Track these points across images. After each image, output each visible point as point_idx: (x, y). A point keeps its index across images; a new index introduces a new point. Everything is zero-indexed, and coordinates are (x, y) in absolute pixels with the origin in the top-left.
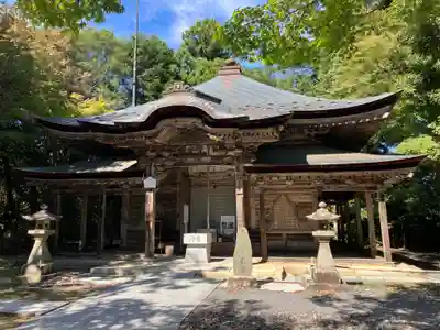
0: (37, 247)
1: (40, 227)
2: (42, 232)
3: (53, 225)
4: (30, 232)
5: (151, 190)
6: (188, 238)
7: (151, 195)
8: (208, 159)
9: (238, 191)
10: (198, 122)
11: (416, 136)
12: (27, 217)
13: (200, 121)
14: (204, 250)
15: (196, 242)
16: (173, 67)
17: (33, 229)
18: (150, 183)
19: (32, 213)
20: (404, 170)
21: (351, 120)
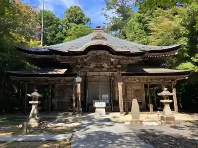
0: (34, 110)
1: (35, 100)
2: (37, 102)
3: (40, 99)
4: (30, 102)
5: (79, 83)
6: (97, 104)
7: (79, 85)
8: (106, 69)
9: (119, 83)
10: (107, 53)
11: (185, 62)
12: (29, 95)
13: (108, 52)
14: (104, 110)
15: (100, 106)
16: (60, 26)
17: (31, 100)
18: (78, 79)
19: (30, 93)
20: (184, 76)
21: (162, 55)
